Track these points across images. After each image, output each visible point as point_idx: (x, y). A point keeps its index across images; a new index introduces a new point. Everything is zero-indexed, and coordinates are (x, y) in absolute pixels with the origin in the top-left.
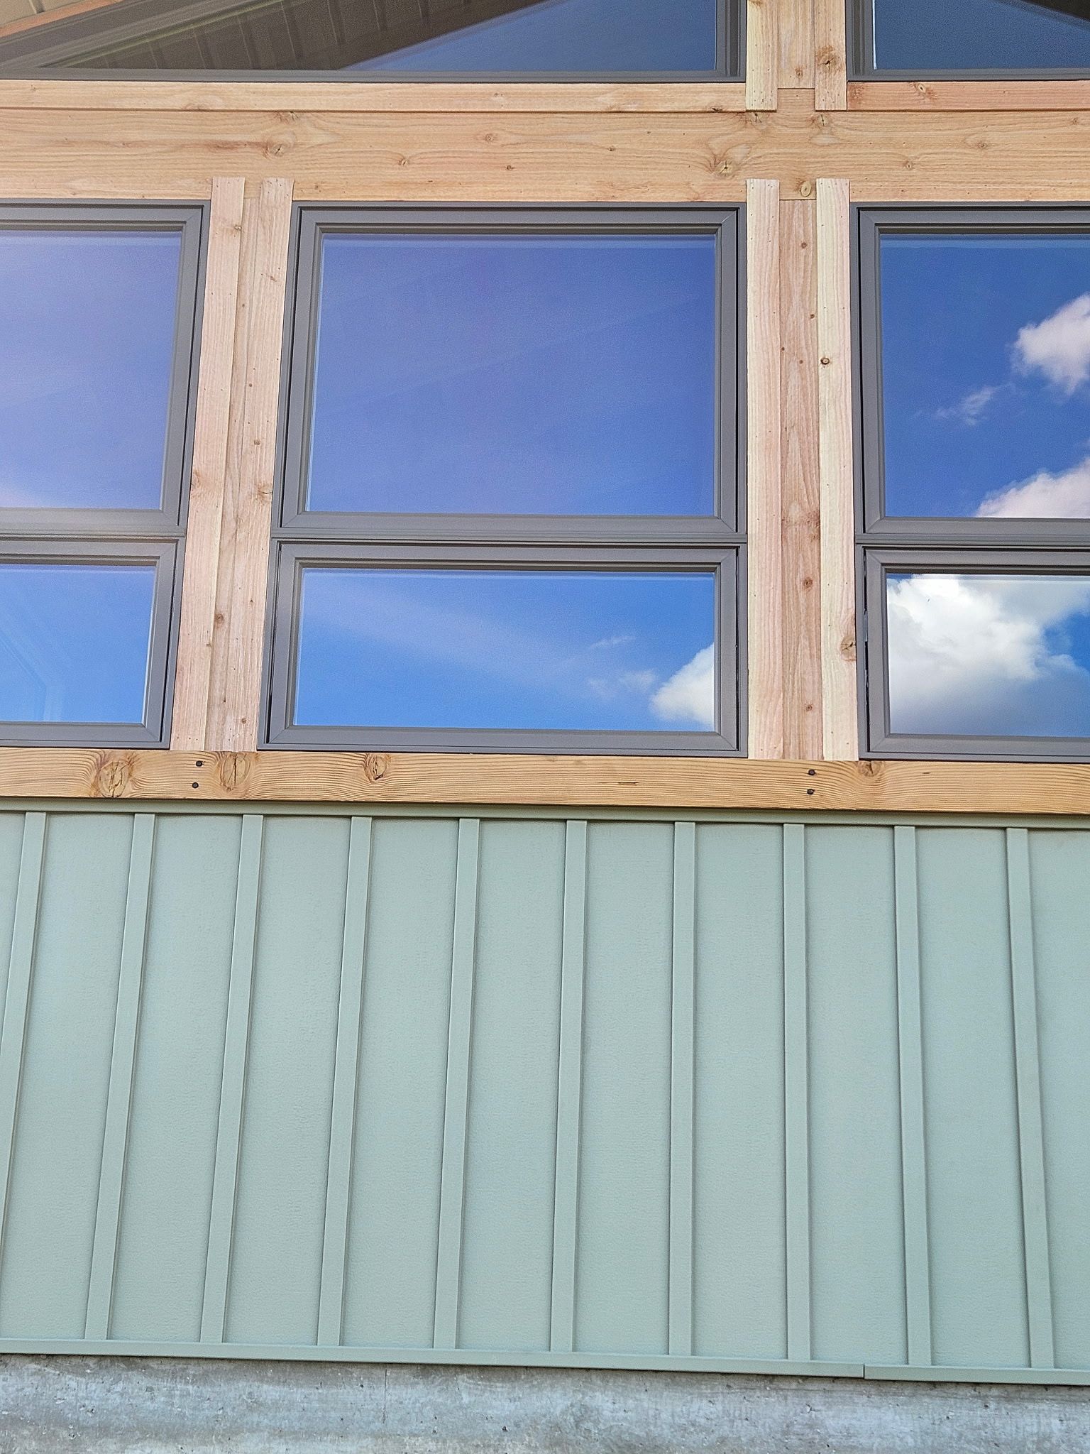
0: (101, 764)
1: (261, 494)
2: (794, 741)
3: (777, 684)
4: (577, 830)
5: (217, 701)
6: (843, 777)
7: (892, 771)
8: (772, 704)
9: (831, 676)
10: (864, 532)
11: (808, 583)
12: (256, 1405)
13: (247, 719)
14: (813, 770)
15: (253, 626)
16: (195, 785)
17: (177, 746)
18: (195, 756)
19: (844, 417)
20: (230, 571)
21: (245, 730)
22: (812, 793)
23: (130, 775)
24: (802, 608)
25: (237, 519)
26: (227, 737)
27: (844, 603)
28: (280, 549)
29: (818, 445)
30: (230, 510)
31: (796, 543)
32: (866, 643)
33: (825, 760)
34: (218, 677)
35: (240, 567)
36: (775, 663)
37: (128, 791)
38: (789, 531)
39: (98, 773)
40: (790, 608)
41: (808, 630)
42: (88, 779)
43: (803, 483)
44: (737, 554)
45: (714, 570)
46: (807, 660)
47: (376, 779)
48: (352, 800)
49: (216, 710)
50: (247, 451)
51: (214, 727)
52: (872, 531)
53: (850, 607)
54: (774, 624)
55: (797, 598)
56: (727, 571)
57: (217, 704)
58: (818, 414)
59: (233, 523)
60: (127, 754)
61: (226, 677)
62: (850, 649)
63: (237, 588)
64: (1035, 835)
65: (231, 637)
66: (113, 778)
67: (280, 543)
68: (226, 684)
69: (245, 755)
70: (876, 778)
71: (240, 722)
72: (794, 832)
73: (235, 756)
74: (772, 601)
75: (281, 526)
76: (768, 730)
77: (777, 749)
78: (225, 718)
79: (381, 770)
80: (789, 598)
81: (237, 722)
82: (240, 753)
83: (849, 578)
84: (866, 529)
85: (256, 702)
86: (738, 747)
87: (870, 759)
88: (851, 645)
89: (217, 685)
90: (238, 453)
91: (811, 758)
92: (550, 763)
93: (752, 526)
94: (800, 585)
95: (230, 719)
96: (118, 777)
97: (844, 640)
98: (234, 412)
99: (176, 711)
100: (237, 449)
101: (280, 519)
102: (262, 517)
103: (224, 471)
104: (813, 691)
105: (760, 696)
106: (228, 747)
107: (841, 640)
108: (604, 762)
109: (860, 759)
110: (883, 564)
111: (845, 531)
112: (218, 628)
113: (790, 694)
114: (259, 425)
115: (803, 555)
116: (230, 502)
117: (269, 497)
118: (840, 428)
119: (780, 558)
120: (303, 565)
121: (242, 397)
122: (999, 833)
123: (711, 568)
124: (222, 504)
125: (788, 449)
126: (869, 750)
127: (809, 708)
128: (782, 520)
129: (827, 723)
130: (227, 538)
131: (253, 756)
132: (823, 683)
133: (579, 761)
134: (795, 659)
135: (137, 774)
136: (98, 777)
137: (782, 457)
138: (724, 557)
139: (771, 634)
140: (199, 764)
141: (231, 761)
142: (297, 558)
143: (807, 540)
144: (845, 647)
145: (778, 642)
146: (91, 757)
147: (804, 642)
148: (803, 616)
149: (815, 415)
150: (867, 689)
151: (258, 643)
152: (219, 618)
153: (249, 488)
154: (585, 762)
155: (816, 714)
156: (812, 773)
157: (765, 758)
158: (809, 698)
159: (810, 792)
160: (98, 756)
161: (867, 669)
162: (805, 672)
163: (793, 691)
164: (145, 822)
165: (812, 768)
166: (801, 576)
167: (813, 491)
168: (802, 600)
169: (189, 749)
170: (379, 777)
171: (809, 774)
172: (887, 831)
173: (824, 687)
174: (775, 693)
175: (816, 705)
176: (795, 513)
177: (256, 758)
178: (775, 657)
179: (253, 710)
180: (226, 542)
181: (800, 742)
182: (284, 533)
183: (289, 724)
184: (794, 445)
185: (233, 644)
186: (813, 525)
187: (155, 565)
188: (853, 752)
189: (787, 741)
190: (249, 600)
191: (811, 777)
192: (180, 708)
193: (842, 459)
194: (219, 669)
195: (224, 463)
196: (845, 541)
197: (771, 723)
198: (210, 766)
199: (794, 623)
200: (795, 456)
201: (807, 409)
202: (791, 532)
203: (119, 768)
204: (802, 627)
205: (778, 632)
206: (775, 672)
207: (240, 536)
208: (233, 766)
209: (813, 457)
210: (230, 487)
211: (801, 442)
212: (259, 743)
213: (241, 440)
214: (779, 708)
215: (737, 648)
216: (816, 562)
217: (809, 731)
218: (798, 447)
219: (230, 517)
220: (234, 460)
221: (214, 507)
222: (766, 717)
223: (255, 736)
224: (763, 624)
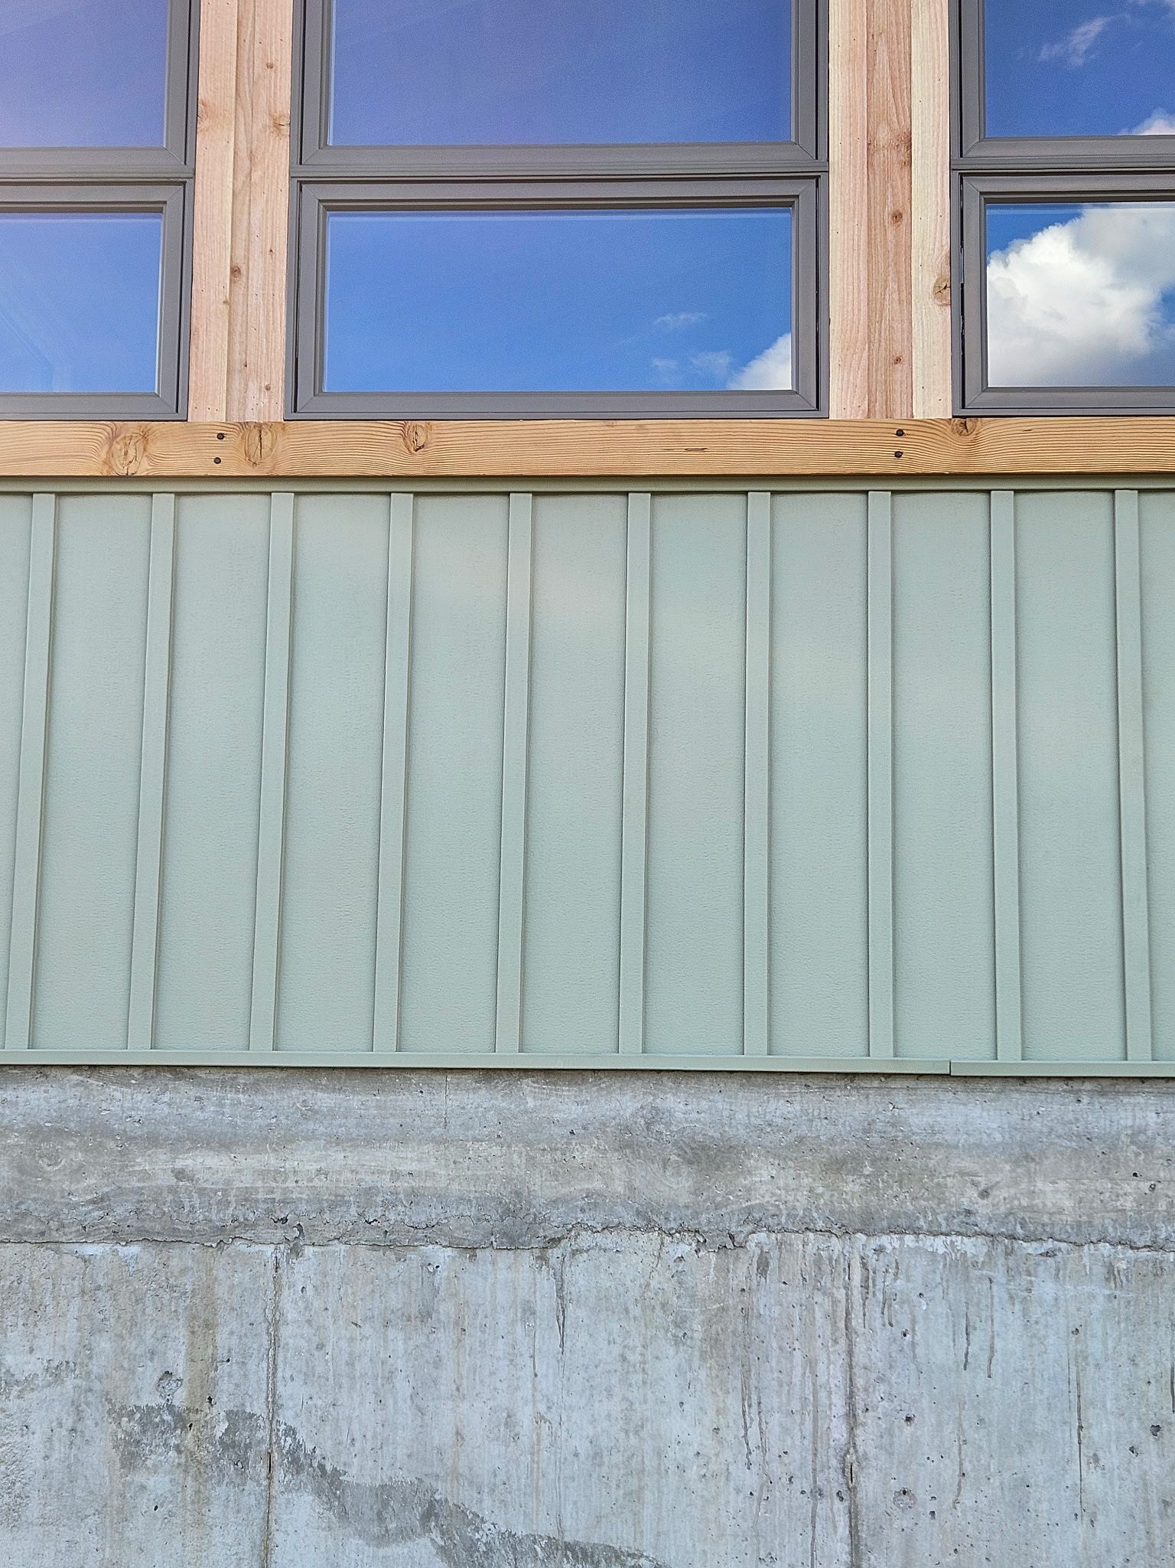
0: (113, 438)
1: (277, 126)
2: (880, 398)
3: (862, 334)
4: (640, 503)
5: (238, 367)
6: (934, 436)
7: (989, 429)
8: (856, 357)
9: (922, 324)
10: (961, 156)
11: (897, 217)
12: (311, 1113)
13: (271, 386)
14: (901, 430)
15: (274, 280)
16: (218, 461)
17: (195, 417)
18: (216, 427)
19: (939, 20)
20: (246, 216)
21: (270, 398)
22: (900, 456)
23: (145, 450)
24: (891, 246)
25: (251, 157)
26: (250, 406)
27: (938, 239)
28: (301, 190)
29: (910, 55)
30: (243, 145)
31: (884, 171)
32: (962, 285)
33: (915, 418)
34: (237, 338)
35: (257, 215)
36: (859, 310)
37: (144, 468)
38: (877, 156)
39: (110, 448)
40: (876, 246)
41: (898, 272)
42: (99, 456)
43: (892, 101)
44: (817, 186)
45: (791, 204)
46: (896, 306)
47: (416, 451)
48: (391, 474)
49: (237, 376)
50: (259, 75)
51: (235, 395)
52: (970, 154)
53: (944, 243)
54: (859, 265)
55: (885, 235)
56: (805, 205)
57: (237, 369)
58: (910, 17)
59: (248, 160)
60: (140, 426)
61: (246, 339)
62: (944, 292)
63: (254, 236)
64: (1146, 497)
65: (250, 293)
66: (126, 454)
67: (301, 183)
68: (246, 346)
69: (270, 426)
70: (973, 436)
71: (264, 389)
72: (880, 500)
73: (259, 427)
74: (856, 237)
75: (301, 163)
76: (851, 385)
77: (862, 407)
78: (247, 385)
79: (421, 441)
80: (875, 234)
81: (260, 387)
82: (265, 424)
83: (943, 210)
84: (964, 153)
85: (282, 366)
86: (819, 405)
87: (965, 415)
88: (945, 288)
89: (237, 347)
90: (249, 79)
91: (899, 416)
92: (607, 428)
93: (834, 152)
94: (888, 219)
95: (253, 386)
96: (132, 453)
97: (937, 281)
98: (243, 30)
99: (193, 378)
100: (249, 75)
101: (299, 156)
102: (278, 154)
103: (233, 100)
104: (903, 340)
105: (842, 349)
106: (251, 417)
107: (934, 281)
108: (668, 426)
109: (954, 417)
110: (981, 193)
111: (940, 155)
112: (235, 282)
113: (877, 345)
114: (271, 45)
115: (892, 186)
116: (242, 137)
117: (286, 130)
118: (934, 34)
119: (866, 188)
120: (328, 209)
121: (252, 12)
122: (1107, 496)
123: (787, 203)
124: (233, 139)
125: (875, 60)
126: (963, 407)
127: (898, 360)
128: (868, 144)
129: (917, 377)
130: (241, 178)
131: (280, 427)
132: (913, 332)
133: (640, 426)
134: (882, 305)
135: (152, 449)
136: (110, 454)
137: (868, 70)
138: (803, 188)
139: (856, 276)
140: (221, 436)
141: (256, 432)
142: (320, 201)
143: (896, 168)
144: (938, 290)
145: (863, 285)
146: (102, 430)
147: (892, 285)
148: (891, 255)
149: (906, 19)
150: (963, 337)
151: (280, 298)
152: (235, 271)
153: (263, 120)
154: (648, 427)
155: (905, 367)
156: (900, 433)
157: (848, 418)
158: (897, 349)
159: (898, 455)
160: (109, 429)
161: (963, 314)
162: (893, 320)
163: (880, 341)
164: (164, 503)
165: (901, 428)
166: (889, 209)
167: (903, 108)
168: (890, 237)
169: (209, 420)
170: (420, 448)
171: (897, 434)
172: (982, 497)
173: (914, 336)
174: (859, 344)
175: (905, 358)
176: (883, 136)
177: (283, 429)
178: (859, 304)
179: (277, 373)
180: (239, 184)
181: (887, 398)
182: (305, 172)
183: (318, 391)
184: (883, 55)
185: (252, 300)
186: (903, 149)
187: (161, 212)
188: (945, 410)
189: (873, 399)
190: (268, 249)
191: (900, 438)
192: (196, 373)
193: (937, 70)
194: (238, 329)
195: (234, 90)
196: (939, 167)
197: (855, 379)
198: (232, 438)
199: (882, 264)
200: (883, 69)
201: (897, 12)
202: (878, 158)
203: (132, 442)
204: (890, 268)
205: (864, 275)
206: (859, 320)
207: (256, 176)
208: (257, 438)
209: (903, 70)
210: (242, 119)
211: (890, 52)
212: (286, 411)
213: (251, 63)
214: (864, 362)
215: (817, 295)
216: (907, 192)
217: (897, 387)
218: (886, 58)
219: (244, 154)
220: (246, 87)
221: (225, 143)
222: (849, 373)
223: (281, 404)
224: (846, 266)
